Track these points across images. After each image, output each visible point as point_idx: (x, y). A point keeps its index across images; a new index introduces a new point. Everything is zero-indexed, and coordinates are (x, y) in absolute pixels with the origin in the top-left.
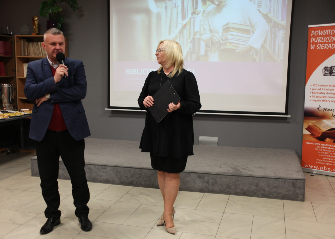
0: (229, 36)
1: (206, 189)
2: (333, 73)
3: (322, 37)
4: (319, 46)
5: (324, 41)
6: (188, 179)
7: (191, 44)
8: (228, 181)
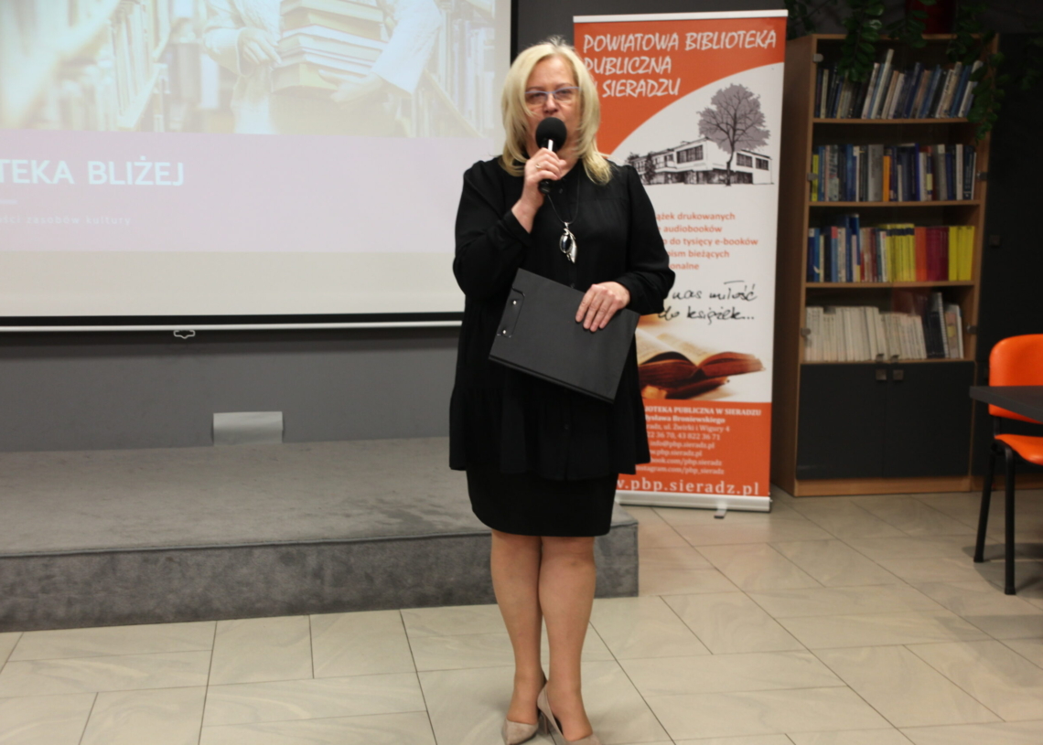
0: (305, 42)
1: (313, 601)
2: (655, 174)
3: (617, 58)
4: (609, 86)
5: (625, 72)
6: (245, 571)
7: (164, 66)
8: (392, 560)
